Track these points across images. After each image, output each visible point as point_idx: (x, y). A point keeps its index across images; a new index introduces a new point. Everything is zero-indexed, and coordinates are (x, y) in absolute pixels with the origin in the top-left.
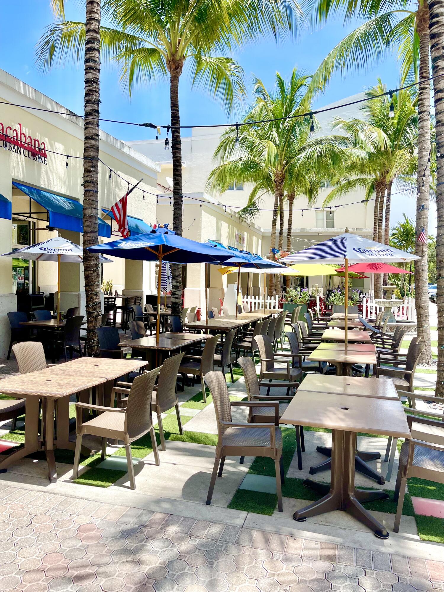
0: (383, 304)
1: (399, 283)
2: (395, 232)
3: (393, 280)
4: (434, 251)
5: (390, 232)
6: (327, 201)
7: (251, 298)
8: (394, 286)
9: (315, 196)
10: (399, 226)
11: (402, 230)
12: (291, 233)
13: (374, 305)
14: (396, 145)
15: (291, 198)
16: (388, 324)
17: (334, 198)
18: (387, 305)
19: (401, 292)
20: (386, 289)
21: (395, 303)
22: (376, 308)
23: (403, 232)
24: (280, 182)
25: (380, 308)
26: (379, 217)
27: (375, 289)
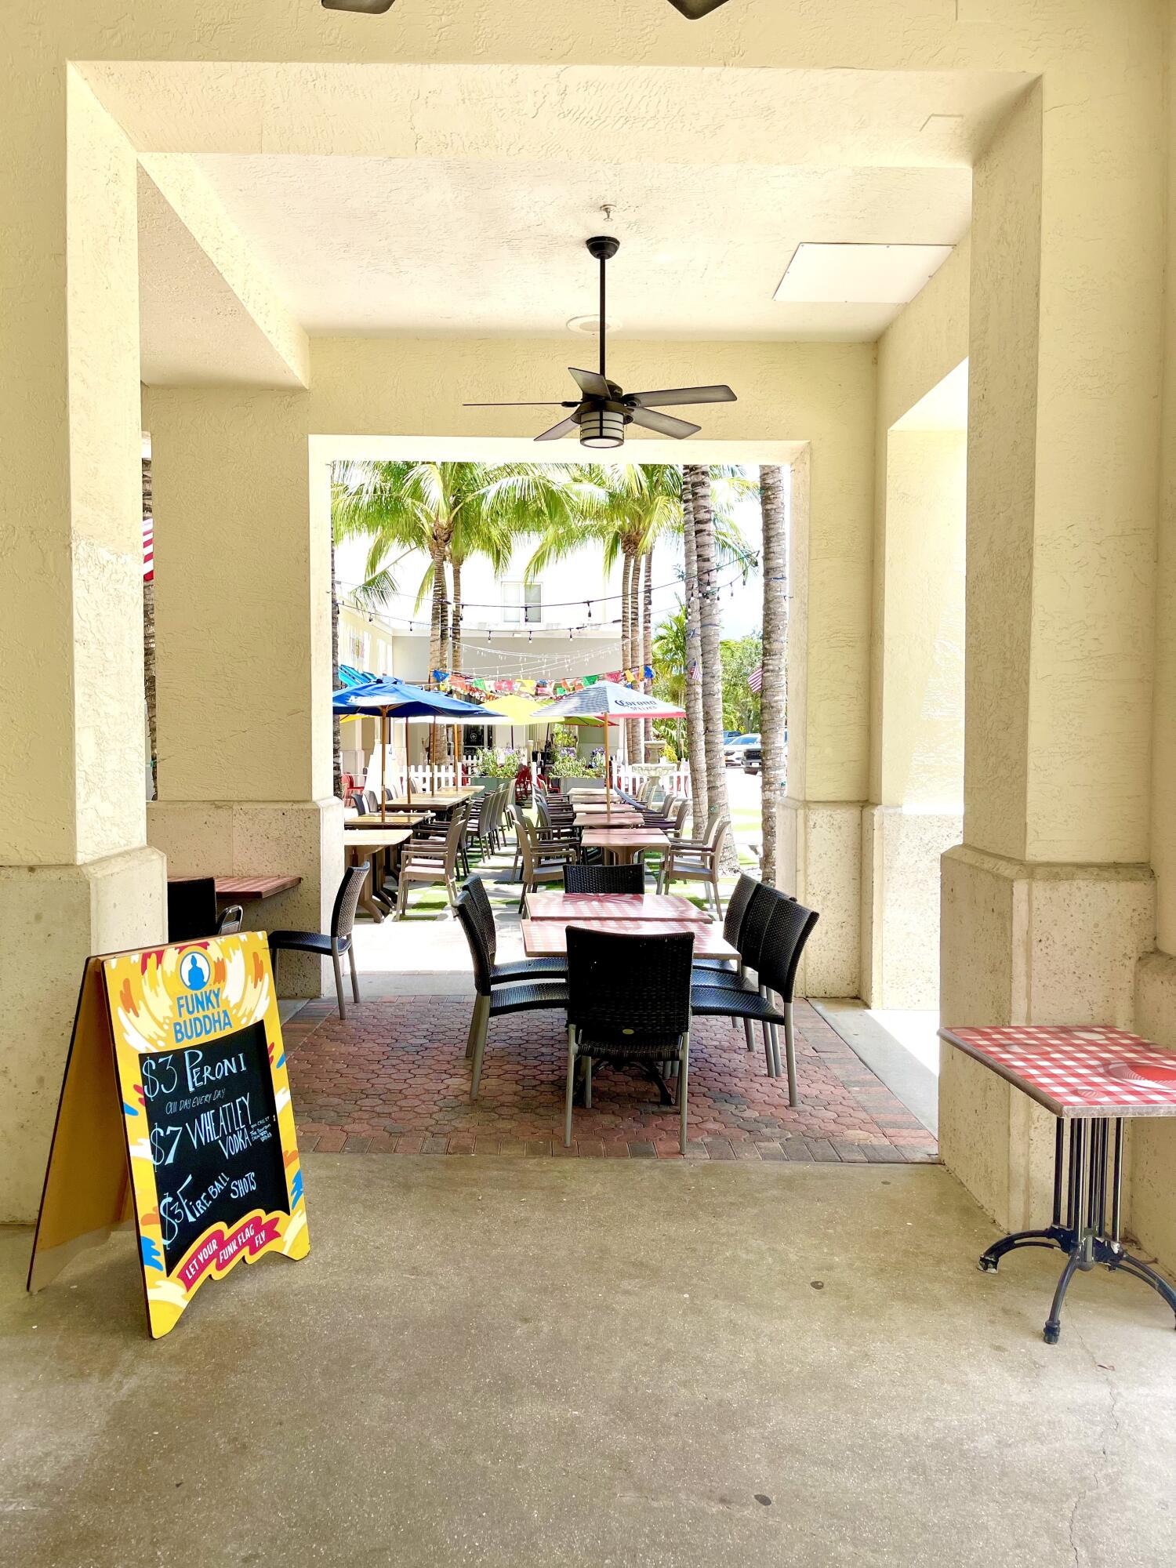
0: (646, 772)
1: (674, 733)
2: (663, 632)
3: (663, 727)
4: (742, 663)
5: (654, 635)
6: (532, 571)
7: (424, 771)
8: (664, 741)
9: (505, 558)
10: (668, 622)
11: (675, 629)
12: (459, 633)
13: (631, 775)
14: (657, 481)
15: (458, 562)
16: (653, 803)
17: (546, 562)
18: (653, 774)
19: (677, 751)
20: (649, 747)
21: (665, 769)
22: (634, 780)
23: (677, 633)
24: (444, 538)
25: (642, 780)
26: (633, 608)
27: (628, 747)
